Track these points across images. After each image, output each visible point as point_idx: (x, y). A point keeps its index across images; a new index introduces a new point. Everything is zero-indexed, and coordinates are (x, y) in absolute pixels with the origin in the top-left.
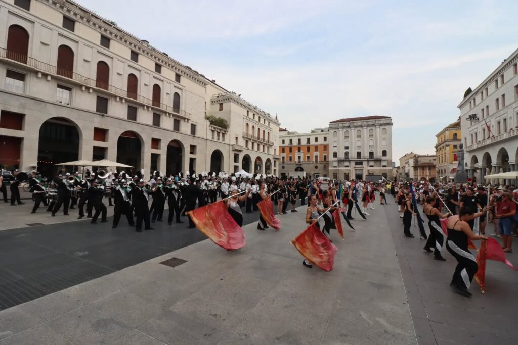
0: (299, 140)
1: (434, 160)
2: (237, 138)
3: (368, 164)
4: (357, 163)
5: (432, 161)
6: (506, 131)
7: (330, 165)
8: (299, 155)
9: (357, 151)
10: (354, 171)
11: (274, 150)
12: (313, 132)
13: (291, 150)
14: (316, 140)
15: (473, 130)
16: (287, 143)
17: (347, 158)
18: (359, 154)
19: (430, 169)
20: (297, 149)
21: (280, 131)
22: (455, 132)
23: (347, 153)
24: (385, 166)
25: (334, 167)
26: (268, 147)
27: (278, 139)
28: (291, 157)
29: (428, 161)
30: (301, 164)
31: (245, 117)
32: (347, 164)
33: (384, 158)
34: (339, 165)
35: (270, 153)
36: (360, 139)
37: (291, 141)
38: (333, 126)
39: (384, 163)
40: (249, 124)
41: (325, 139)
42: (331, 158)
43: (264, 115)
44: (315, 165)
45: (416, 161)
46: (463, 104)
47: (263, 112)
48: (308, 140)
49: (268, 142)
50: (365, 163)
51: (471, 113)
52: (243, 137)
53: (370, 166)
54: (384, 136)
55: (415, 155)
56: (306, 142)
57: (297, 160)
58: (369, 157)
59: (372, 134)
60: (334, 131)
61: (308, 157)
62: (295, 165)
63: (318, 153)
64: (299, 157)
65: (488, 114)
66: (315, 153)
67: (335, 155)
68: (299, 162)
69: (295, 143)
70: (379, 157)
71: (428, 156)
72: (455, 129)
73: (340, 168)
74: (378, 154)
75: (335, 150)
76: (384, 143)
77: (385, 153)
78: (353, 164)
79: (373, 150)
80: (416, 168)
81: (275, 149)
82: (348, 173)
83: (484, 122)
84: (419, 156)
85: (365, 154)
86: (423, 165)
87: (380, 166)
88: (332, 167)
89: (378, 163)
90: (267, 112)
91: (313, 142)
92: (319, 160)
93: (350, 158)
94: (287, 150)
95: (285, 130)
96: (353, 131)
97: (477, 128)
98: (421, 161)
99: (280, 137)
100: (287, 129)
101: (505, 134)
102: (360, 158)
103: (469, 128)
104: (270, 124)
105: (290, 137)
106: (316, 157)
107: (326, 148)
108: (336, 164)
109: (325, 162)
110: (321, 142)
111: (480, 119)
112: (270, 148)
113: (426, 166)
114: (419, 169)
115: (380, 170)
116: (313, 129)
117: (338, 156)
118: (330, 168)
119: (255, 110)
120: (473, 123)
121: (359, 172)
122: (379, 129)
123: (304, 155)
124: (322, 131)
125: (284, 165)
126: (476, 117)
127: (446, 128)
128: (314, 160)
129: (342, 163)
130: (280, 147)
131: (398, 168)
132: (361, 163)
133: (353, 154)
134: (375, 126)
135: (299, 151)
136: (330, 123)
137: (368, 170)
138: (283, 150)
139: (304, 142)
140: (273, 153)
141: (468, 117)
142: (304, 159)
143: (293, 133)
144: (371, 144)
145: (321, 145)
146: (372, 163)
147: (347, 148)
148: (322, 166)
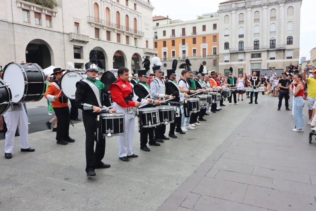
0: (184, 30)
2: (77, 24)
3: (268, 56)
4: (253, 56)
7: (220, 60)
8: (184, 49)
9: (254, 39)
10: (250, 65)
11: (145, 43)
12: (200, 18)
13: (173, 43)
14: (204, 28)
16: (169, 35)
17: (241, 51)
18: (256, 44)
20: (181, 41)
23: (241, 43)
24: (291, 58)
25: (226, 61)
26: (135, 39)
28: (173, 52)
32: (241, 56)
33: (289, 47)
34: (231, 59)
35: (138, 46)
36: (257, 24)
37: (173, 31)
38: (224, 8)
39: (288, 54)
41: (215, 26)
42: (221, 50)
44: (204, 60)
48: (194, 29)
49: (136, 31)
50: (264, 55)
52: (90, 23)
53: (271, 59)
54: (290, 18)
56: (192, 31)
57: (181, 55)
58: (269, 47)
59: (274, 16)
60: (224, 14)
61: (194, 51)
63: (206, 46)
64: (184, 52)
66: (203, 46)
67: (227, 46)
68: (184, 57)
69: (178, 34)
70: (282, 46)
73: (233, 63)
74: (281, 43)
75: (227, 39)
76: (290, 27)
77: (290, 41)
78: (248, 56)
79: (276, 37)
81: (147, 41)
82: (242, 69)
85: (265, 44)
87: (284, 58)
88: (222, 62)
89: (282, 53)
91: (199, 31)
92: (207, 54)
93: (245, 49)
94: (169, 43)
95: (167, 19)
96: (249, 13)
100: (169, 18)
102: (258, 49)
104: (137, 6)
105: (171, 26)
106: (204, 50)
107: (215, 37)
108: (227, 58)
109: (214, 57)
110: (210, 30)
112: (138, 40)
115: (284, 63)
116: (201, 15)
117: (230, 47)
118: (220, 64)
121: (256, 67)
122: (283, 8)
123: (190, 49)
124: (212, 16)
125: (166, 63)
128: (202, 54)
129: (235, 56)
131: (309, 62)
132: (259, 55)
133: (249, 45)
134: (279, 4)
135: (184, 43)
136: (220, 4)
137: (268, 64)
139: (189, 32)
140: (145, 47)
142: (190, 54)
143: (177, 21)
144: (273, 28)
145: (209, 35)
146: (273, 55)
147: (241, 36)
148: (212, 61)
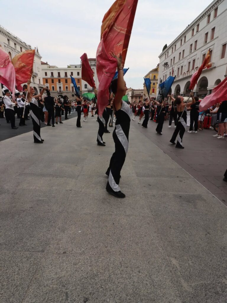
0: (59, 73)
1: (142, 92)
5: (141, 93)
6: (181, 74)
8: (60, 86)
12: (69, 67)
13: (53, 81)
14: (72, 74)
15: (165, 73)
16: (49, 75)
19: (139, 98)
20: (58, 80)
21: (42, 64)
22: (154, 74)
26: (33, 77)
27: (40, 70)
28: (53, 87)
29: (139, 93)
30: (62, 93)
31: (6, 46)
35: (35, 82)
37: (52, 73)
40: (11, 53)
41: (78, 73)
42: (83, 88)
43: (25, 46)
44: (73, 94)
45: (133, 93)
46: (161, 55)
47: (24, 43)
48: (66, 73)
51: (165, 62)
55: (132, 89)
56: (64, 75)
57: (58, 89)
61: (67, 87)
62: (57, 94)
64: (60, 88)
65: (174, 63)
66: (72, 85)
67: (86, 86)
68: (60, 91)
69: (56, 75)
71: (139, 90)
72: (155, 72)
75: (86, 83)
80: (132, 97)
81: (39, 79)
83: (171, 68)
84: (134, 90)
86: (136, 96)
90: (28, 44)
91: (69, 76)
92: (74, 90)
94: (50, 81)
95: (46, 64)
97: (167, 72)
98: (136, 93)
99: (42, 70)
100: (48, 63)
101: (181, 76)
103: (163, 72)
105: (50, 70)
107: (79, 80)
110: (75, 75)
111: (170, 66)
113: (138, 96)
114: (134, 98)
116: (69, 65)
117: (88, 87)
119: (15, 39)
120: (165, 68)
123: (64, 86)
124: (76, 67)
126: (167, 64)
127: (151, 71)
128: (71, 90)
130: (43, 78)
135: (59, 82)
138: (46, 81)
139: (62, 75)
140: (39, 83)
141: (164, 64)
142: (64, 89)
143: (53, 67)
145: (75, 78)
